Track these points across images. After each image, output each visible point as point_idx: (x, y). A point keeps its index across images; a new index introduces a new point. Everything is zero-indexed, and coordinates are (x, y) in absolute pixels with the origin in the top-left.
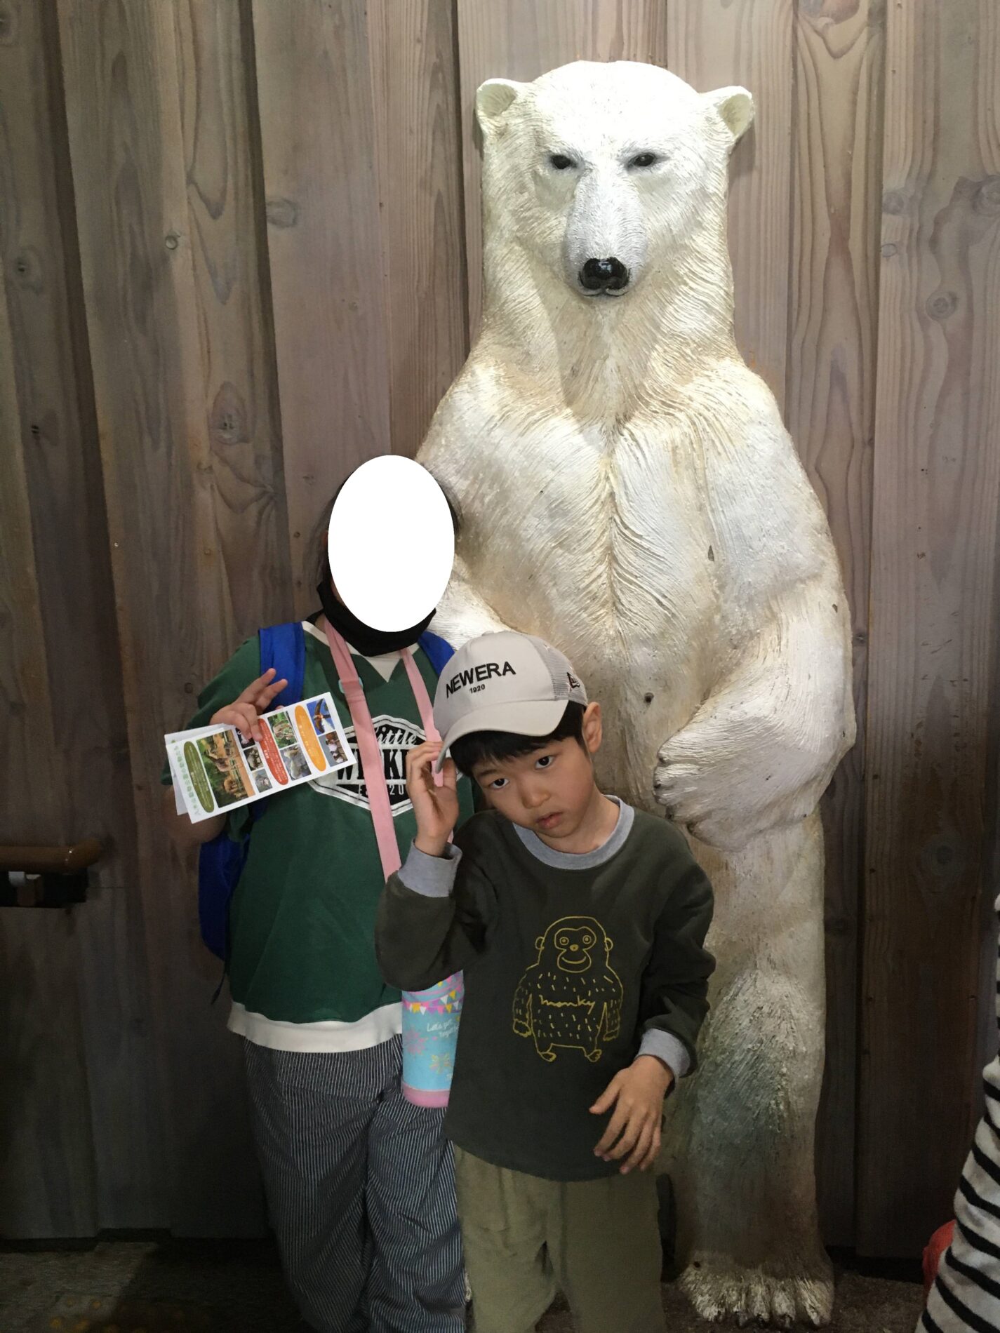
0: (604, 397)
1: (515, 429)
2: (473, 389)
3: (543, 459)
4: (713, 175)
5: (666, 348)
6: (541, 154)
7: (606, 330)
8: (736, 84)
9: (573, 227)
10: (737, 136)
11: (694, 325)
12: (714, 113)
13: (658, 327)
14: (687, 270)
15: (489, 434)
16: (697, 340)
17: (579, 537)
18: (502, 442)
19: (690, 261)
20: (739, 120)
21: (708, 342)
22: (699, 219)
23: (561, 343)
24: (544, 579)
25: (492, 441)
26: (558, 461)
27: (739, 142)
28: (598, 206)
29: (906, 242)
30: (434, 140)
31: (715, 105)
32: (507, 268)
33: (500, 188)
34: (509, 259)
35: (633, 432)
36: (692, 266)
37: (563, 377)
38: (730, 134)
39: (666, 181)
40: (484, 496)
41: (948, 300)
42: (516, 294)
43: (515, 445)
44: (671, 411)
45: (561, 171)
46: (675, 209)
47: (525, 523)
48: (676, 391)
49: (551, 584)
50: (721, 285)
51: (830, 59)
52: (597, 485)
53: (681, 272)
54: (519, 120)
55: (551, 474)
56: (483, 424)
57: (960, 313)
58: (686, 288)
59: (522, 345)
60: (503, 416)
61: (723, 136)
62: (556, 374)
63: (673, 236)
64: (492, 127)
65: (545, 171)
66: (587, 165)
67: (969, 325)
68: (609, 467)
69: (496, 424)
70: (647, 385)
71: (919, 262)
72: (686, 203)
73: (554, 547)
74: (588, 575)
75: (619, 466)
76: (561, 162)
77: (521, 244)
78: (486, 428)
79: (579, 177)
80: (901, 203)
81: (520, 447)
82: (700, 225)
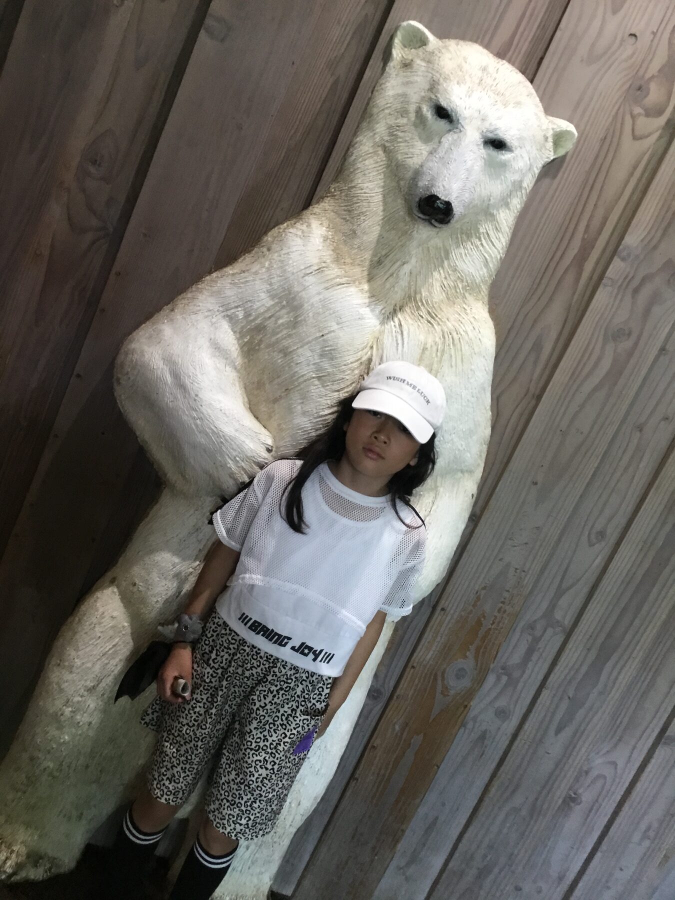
3: (334, 313)
5: (447, 276)
6: (431, 99)
10: (555, 157)
11: (472, 270)
12: (550, 133)
14: (485, 231)
15: (303, 277)
16: (469, 281)
18: (311, 287)
19: (490, 226)
20: (562, 147)
21: (475, 285)
22: (509, 200)
23: (381, 236)
24: (295, 397)
25: (304, 283)
26: (344, 320)
28: (455, 160)
29: (619, 283)
30: (352, 38)
31: (553, 129)
32: (367, 162)
33: (387, 104)
34: (371, 157)
35: (402, 323)
36: (489, 230)
37: (371, 261)
38: (552, 153)
39: (504, 166)
40: (279, 318)
41: (627, 332)
42: (365, 185)
43: (319, 294)
44: (432, 321)
45: (439, 119)
46: (499, 187)
47: (300, 351)
48: (441, 309)
49: (300, 401)
51: (631, 137)
52: (363, 349)
53: (481, 231)
54: (423, 64)
55: (335, 327)
56: (302, 267)
57: (627, 344)
58: (479, 243)
59: (353, 224)
60: (319, 269)
61: (548, 152)
64: (400, 55)
65: (428, 112)
66: (459, 125)
67: (630, 353)
68: (376, 340)
69: (312, 273)
70: (423, 295)
71: (621, 300)
76: (442, 113)
77: (385, 151)
78: (304, 271)
79: (450, 130)
80: (629, 255)
81: (321, 297)
82: (507, 205)
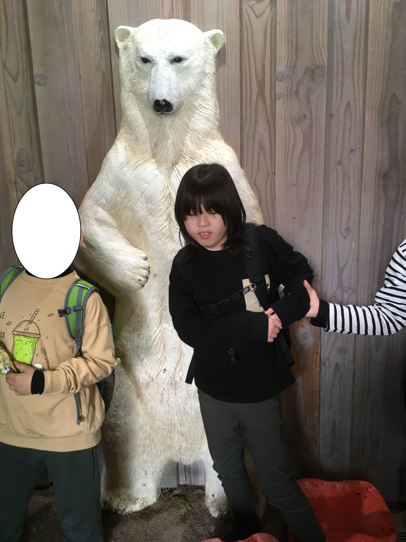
0: (167, 155)
1: (132, 168)
2: (116, 151)
3: (142, 179)
4: (208, 66)
5: (191, 135)
6: (138, 57)
7: (167, 128)
8: (218, 28)
9: (150, 87)
10: (218, 50)
11: (202, 126)
12: (208, 40)
13: (188, 127)
14: (198, 104)
15: (121, 170)
16: (203, 132)
17: (157, 211)
18: (126, 173)
19: (199, 100)
20: (218, 43)
21: (208, 133)
22: (202, 83)
23: (150, 133)
24: (145, 228)
25: (123, 172)
26: (149, 180)
27: (219, 52)
28: (159, 78)
29: (286, 93)
30: (101, 51)
31: (208, 37)
32: (128, 102)
33: (125, 71)
34: (129, 99)
35: (178, 169)
36: (200, 102)
37: (151, 147)
38: (215, 49)
39: (187, 68)
40: (121, 194)
41: (303, 116)
42: (132, 113)
43: (132, 174)
44: (193, 160)
45: (145, 64)
46: (192, 79)
47: (137, 205)
48: (196, 153)
49: (148, 229)
50: (213, 110)
51: (256, 18)
52: (164, 190)
53: (196, 105)
54: (131, 43)
55: (146, 186)
56: (119, 166)
57: (308, 121)
58: (198, 111)
59: (135, 134)
60: (127, 162)
61: (212, 49)
62: (148, 145)
63: (191, 90)
64: (122, 45)
65: (140, 64)
66: (155, 61)
67: (311, 126)
68: (169, 182)
69: (124, 166)
70: (184, 150)
71: (291, 101)
72: (196, 77)
73: (148, 215)
74: (161, 226)
75: (173, 182)
76: (145, 60)
77: (133, 93)
78: (120, 167)
79: (152, 67)
80: (283, 77)
81: (133, 175)
82: (203, 86)
